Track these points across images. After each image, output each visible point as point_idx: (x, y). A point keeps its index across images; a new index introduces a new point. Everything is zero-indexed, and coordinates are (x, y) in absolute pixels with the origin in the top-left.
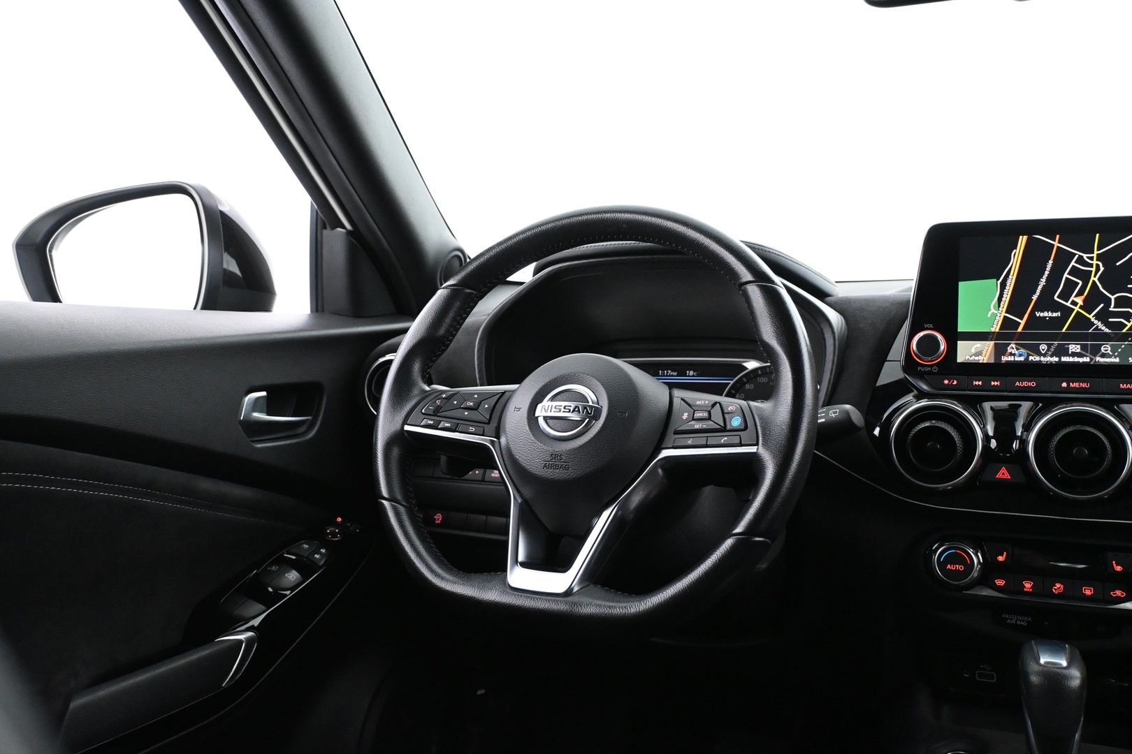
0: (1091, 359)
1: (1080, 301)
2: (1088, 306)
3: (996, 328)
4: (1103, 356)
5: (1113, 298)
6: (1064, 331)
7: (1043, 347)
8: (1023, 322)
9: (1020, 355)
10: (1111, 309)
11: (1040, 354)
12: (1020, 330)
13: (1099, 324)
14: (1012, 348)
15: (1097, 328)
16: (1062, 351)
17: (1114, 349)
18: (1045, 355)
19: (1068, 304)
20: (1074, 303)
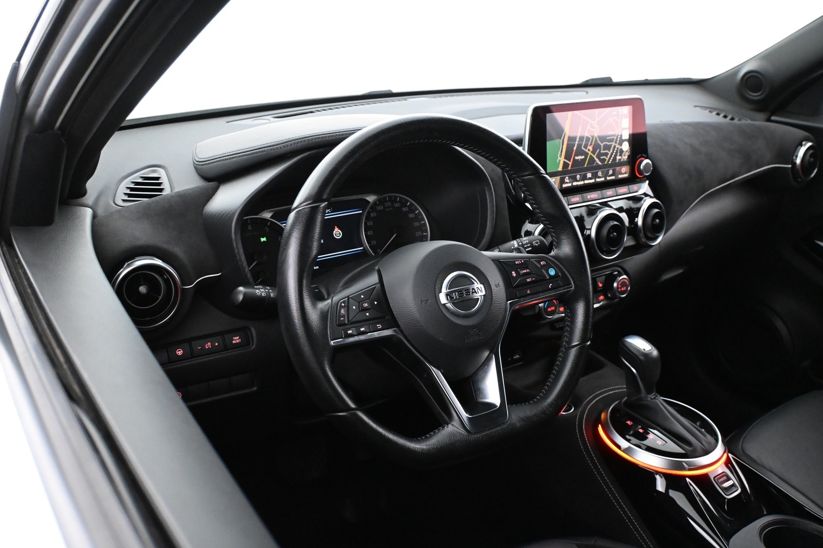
0: (595, 180)
1: (591, 148)
2: (593, 152)
3: (560, 169)
4: (599, 177)
5: (602, 145)
6: (585, 166)
7: (578, 177)
8: (570, 163)
9: (570, 183)
10: (602, 152)
11: (577, 181)
12: (569, 168)
13: (597, 160)
14: (567, 180)
15: (597, 163)
16: (584, 178)
17: (602, 172)
18: (579, 181)
19: (587, 151)
20: (589, 150)
